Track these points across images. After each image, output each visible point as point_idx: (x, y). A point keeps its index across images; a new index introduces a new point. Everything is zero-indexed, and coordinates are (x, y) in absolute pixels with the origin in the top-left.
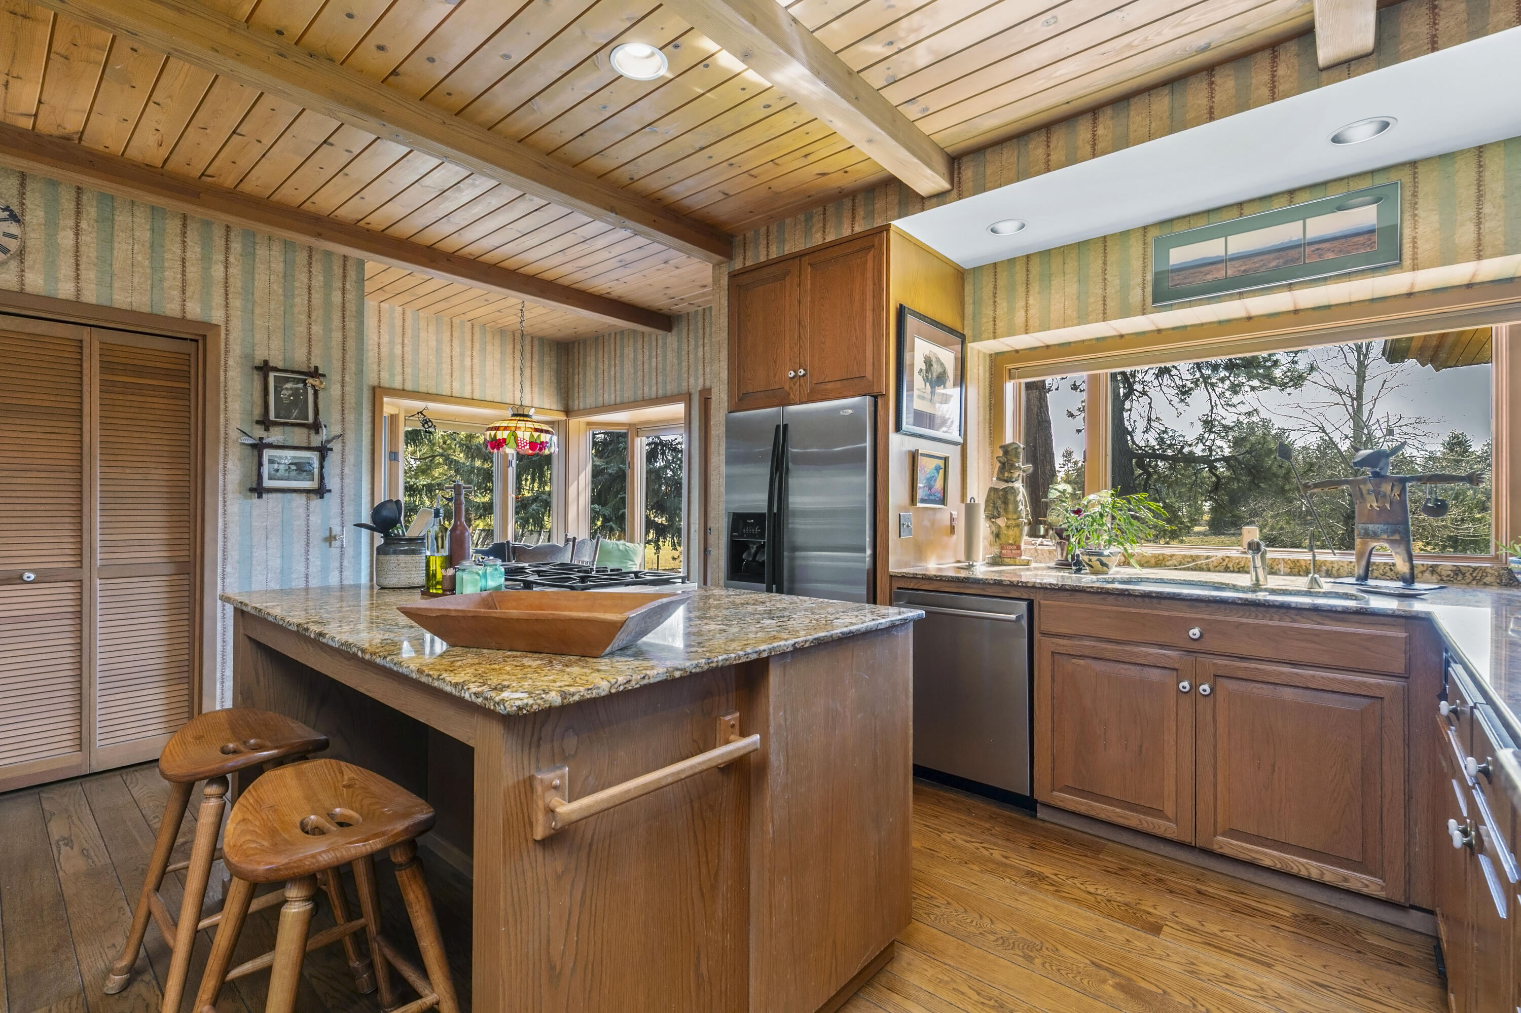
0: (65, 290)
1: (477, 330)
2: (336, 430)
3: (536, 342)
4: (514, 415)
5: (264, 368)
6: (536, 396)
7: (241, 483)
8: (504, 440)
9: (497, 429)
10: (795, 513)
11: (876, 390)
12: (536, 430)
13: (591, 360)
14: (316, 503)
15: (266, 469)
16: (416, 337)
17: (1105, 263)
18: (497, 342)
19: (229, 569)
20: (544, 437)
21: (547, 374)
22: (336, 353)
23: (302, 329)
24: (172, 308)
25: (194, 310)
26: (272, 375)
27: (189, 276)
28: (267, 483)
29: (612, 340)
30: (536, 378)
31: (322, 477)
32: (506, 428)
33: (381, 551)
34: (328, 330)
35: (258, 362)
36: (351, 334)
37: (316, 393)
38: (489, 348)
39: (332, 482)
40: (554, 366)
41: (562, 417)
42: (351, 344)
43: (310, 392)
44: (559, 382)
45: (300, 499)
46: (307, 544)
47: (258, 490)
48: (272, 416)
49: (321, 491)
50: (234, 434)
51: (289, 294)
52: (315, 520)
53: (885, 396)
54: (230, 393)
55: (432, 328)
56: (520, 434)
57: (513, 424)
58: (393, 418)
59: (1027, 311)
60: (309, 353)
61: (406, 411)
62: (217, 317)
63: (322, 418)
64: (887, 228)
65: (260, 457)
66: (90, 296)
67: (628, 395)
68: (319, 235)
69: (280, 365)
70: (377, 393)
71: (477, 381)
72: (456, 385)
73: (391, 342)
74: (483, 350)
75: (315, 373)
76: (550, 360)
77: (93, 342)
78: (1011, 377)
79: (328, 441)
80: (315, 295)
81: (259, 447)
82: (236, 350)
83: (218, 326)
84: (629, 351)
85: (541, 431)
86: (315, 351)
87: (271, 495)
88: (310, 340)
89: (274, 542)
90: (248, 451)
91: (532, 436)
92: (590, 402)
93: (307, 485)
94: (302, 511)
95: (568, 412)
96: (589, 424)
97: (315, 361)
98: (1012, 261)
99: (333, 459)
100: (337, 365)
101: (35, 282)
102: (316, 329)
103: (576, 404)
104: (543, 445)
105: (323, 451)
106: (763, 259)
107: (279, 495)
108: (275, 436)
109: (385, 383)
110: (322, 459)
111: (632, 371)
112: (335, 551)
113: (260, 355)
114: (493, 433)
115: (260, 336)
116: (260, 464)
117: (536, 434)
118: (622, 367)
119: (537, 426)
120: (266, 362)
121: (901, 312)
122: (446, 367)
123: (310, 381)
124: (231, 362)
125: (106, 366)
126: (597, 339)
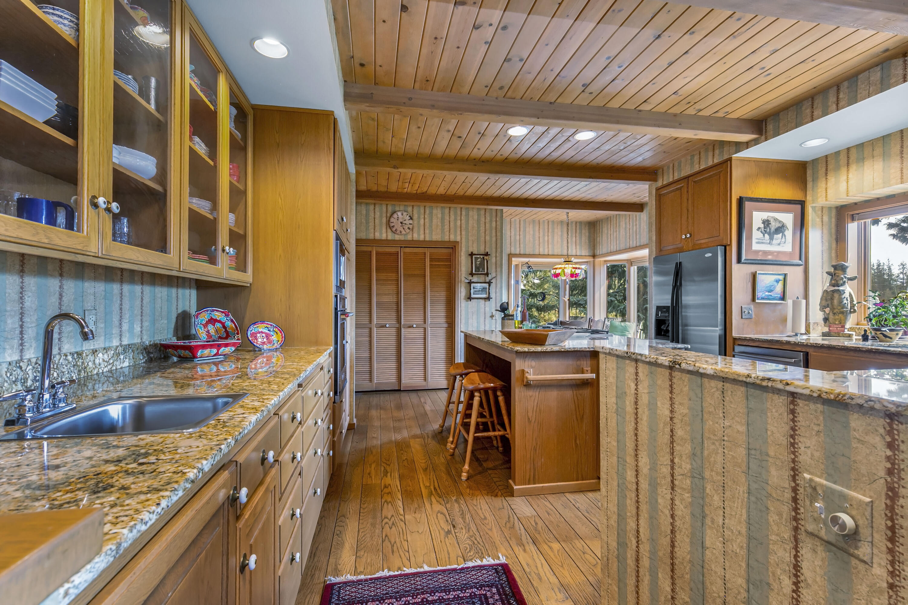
0: (422, 238)
1: (550, 223)
2: (494, 275)
3: (578, 224)
4: (565, 262)
5: (472, 255)
6: (578, 250)
7: (465, 296)
8: (559, 273)
9: (556, 269)
11: (724, 243)
12: (574, 268)
13: (605, 230)
14: (487, 303)
15: (472, 291)
16: (525, 231)
17: (902, 147)
18: (559, 227)
19: (462, 326)
20: (578, 271)
21: (583, 238)
22: (494, 245)
23: (483, 239)
24: (446, 238)
25: (452, 238)
26: (474, 257)
27: (451, 226)
28: (473, 296)
29: (615, 219)
30: (578, 241)
31: (489, 293)
32: (560, 268)
33: (503, 319)
34: (491, 237)
35: (470, 253)
36: (499, 237)
37: (487, 261)
39: (493, 295)
40: (587, 234)
41: (591, 259)
42: (499, 241)
43: (485, 261)
44: (590, 242)
45: (482, 302)
46: (485, 318)
47: (469, 298)
48: (474, 272)
49: (488, 298)
50: (463, 279)
51: (479, 226)
52: (487, 309)
53: (730, 245)
54: (462, 265)
55: (531, 226)
56: (566, 270)
57: (563, 266)
58: (517, 266)
59: (847, 182)
60: (485, 247)
61: (522, 262)
62: (458, 239)
63: (489, 272)
64: (730, 159)
65: (470, 286)
66: (427, 239)
67: (622, 246)
68: (488, 205)
69: (476, 253)
70: (510, 256)
71: (550, 246)
72: (541, 250)
73: (515, 235)
74: (553, 232)
75: (487, 254)
76: (585, 232)
77: (428, 252)
78: (853, 220)
79: (491, 280)
80: (487, 225)
81: (470, 283)
82: (464, 249)
83: (458, 242)
84: (623, 224)
85: (576, 268)
86: (487, 246)
87: (474, 300)
88: (485, 242)
89: (475, 316)
90: (467, 285)
91: (571, 271)
92: (604, 251)
93: (484, 296)
94: (483, 306)
95: (594, 256)
96: (605, 261)
97: (487, 250)
98: (838, 153)
99: (493, 285)
100: (494, 250)
101: (416, 237)
102: (488, 238)
103: (598, 252)
104: (577, 275)
105: (489, 283)
106: (671, 180)
107: (476, 300)
108: (475, 279)
109: (513, 252)
110: (489, 286)
111: (624, 233)
112: (494, 321)
113: (471, 250)
114: (555, 270)
115: (470, 243)
116: (470, 289)
117: (573, 270)
118: (619, 232)
119: (574, 266)
120: (472, 253)
121: (741, 201)
122: (537, 242)
123: (485, 257)
124: (462, 254)
125: (431, 260)
126: (608, 218)
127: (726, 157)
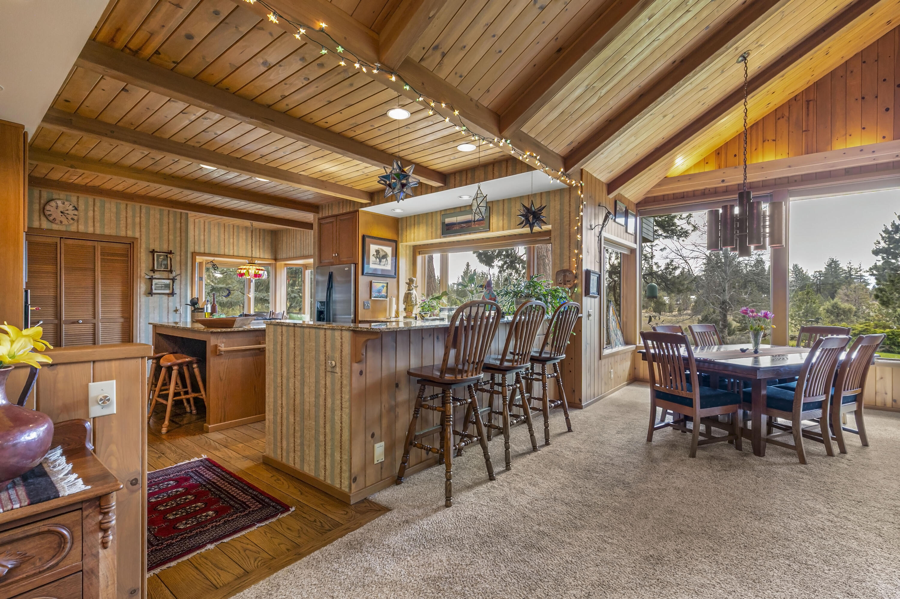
0: (90, 230)
1: (235, 227)
2: (178, 272)
3: (261, 231)
4: (249, 263)
5: (153, 252)
6: (261, 253)
7: (145, 292)
8: (244, 273)
9: (241, 269)
10: (335, 302)
11: (355, 262)
12: (257, 269)
13: (285, 238)
14: (171, 298)
15: (153, 287)
16: (210, 232)
17: (432, 221)
18: (244, 232)
19: (141, 320)
20: (261, 272)
21: (266, 244)
22: (178, 245)
23: (166, 238)
24: (123, 234)
25: (130, 234)
26: (156, 254)
27: (128, 222)
28: (154, 291)
30: (261, 246)
31: (173, 289)
32: (245, 269)
33: (193, 312)
34: (175, 237)
35: (151, 250)
36: (183, 238)
37: (171, 259)
38: (241, 234)
39: (177, 291)
40: (270, 240)
41: (274, 262)
42: (183, 241)
43: (169, 259)
44: (272, 247)
45: (166, 297)
46: (168, 313)
47: (150, 293)
48: (156, 268)
49: (172, 294)
50: (143, 275)
51: (161, 225)
52: (171, 304)
53: (358, 264)
54: (142, 261)
55: (216, 228)
56: (250, 271)
57: (247, 267)
58: (201, 264)
59: (414, 234)
60: (168, 245)
61: (206, 260)
62: (137, 235)
63: (173, 269)
64: (358, 211)
65: (152, 282)
66: (98, 232)
67: (298, 254)
68: (172, 207)
69: (158, 250)
70: (194, 254)
71: (235, 248)
72: (226, 250)
73: (199, 234)
74: (238, 236)
75: (171, 253)
76: (268, 238)
77: (99, 246)
79: (176, 276)
80: (170, 225)
81: (151, 279)
82: (144, 246)
83: (137, 238)
84: (298, 236)
85: (259, 270)
86: (171, 245)
87: (156, 295)
88: (169, 241)
89: (157, 311)
90: (148, 280)
91: (255, 272)
92: (284, 256)
93: (167, 291)
94: (166, 301)
95: (276, 259)
96: (285, 264)
97: (170, 249)
98: (411, 217)
99: (177, 282)
100: (178, 249)
101: (82, 228)
102: (171, 237)
103: (279, 257)
104: (260, 275)
105: (173, 280)
106: (327, 215)
107: (158, 295)
108: (157, 275)
109: (197, 250)
110: (173, 282)
112: (178, 315)
113: (152, 247)
114: (240, 270)
115: (151, 241)
116: (152, 285)
117: (257, 271)
118: (296, 242)
120: (154, 250)
121: (364, 237)
122: (222, 243)
123: (169, 255)
124: (142, 250)
125: (102, 254)
127: (356, 209)
